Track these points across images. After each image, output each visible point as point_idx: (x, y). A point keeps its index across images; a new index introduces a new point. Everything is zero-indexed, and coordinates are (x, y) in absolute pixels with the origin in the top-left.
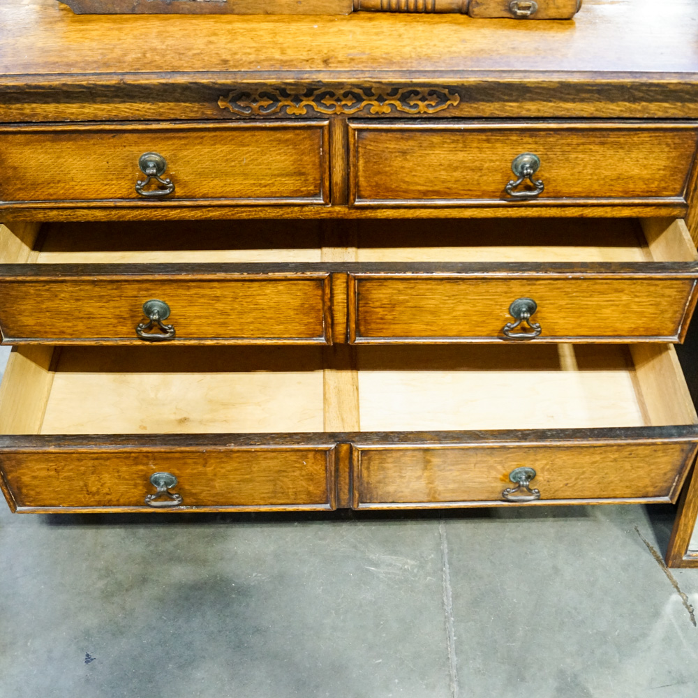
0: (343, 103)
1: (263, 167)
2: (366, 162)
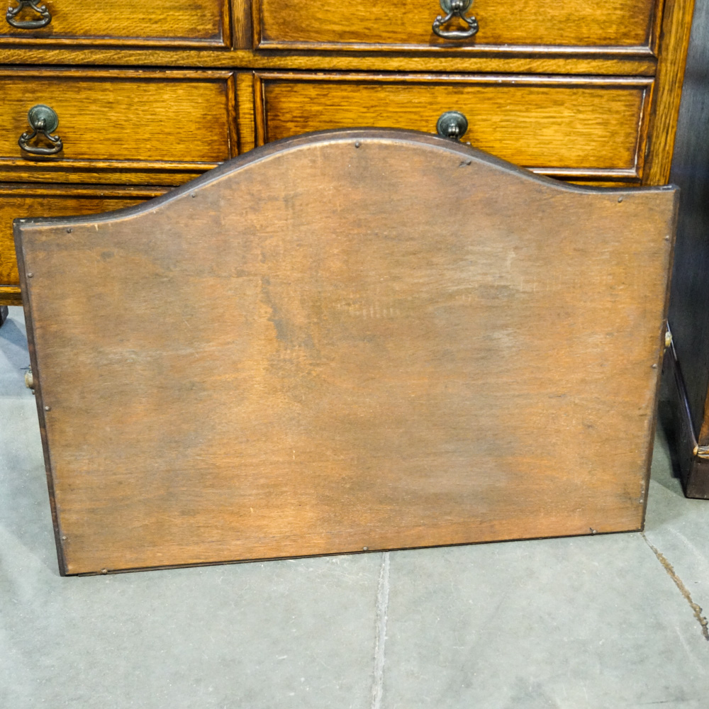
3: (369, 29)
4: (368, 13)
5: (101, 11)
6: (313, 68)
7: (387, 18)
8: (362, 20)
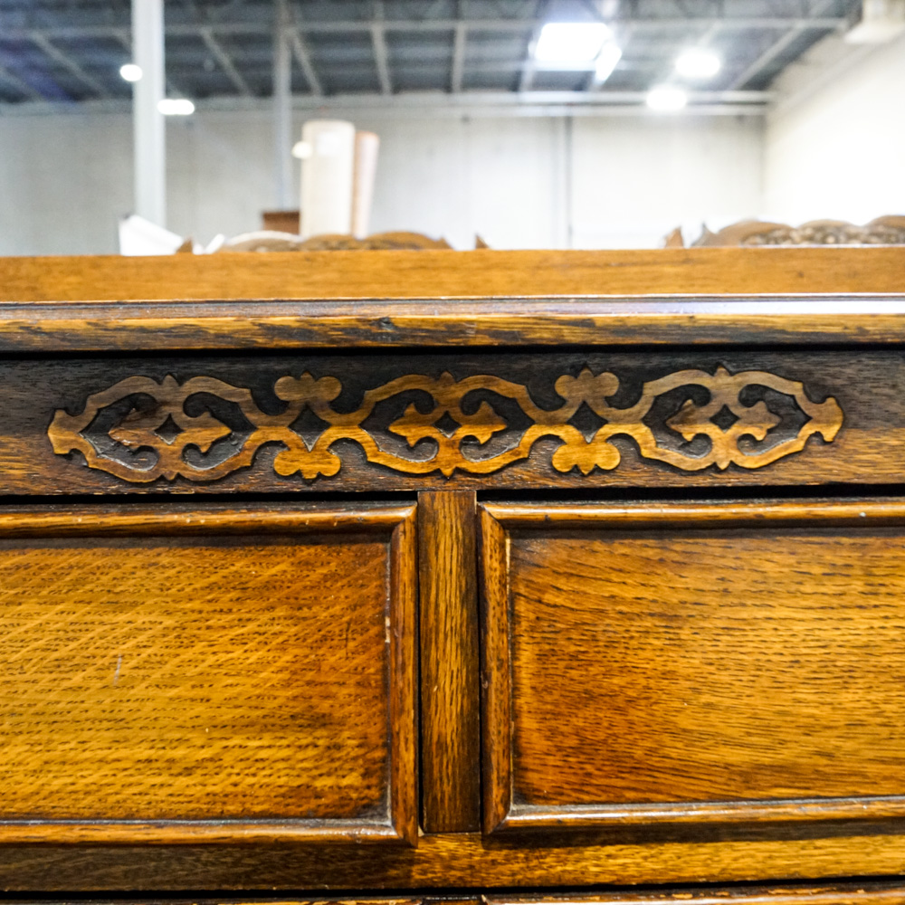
0: (462, 432)
1: (182, 691)
2: (542, 657)
3: (829, 756)
4: (827, 708)
5: (21, 738)
6: (662, 879)
7: (879, 720)
8: (809, 731)
